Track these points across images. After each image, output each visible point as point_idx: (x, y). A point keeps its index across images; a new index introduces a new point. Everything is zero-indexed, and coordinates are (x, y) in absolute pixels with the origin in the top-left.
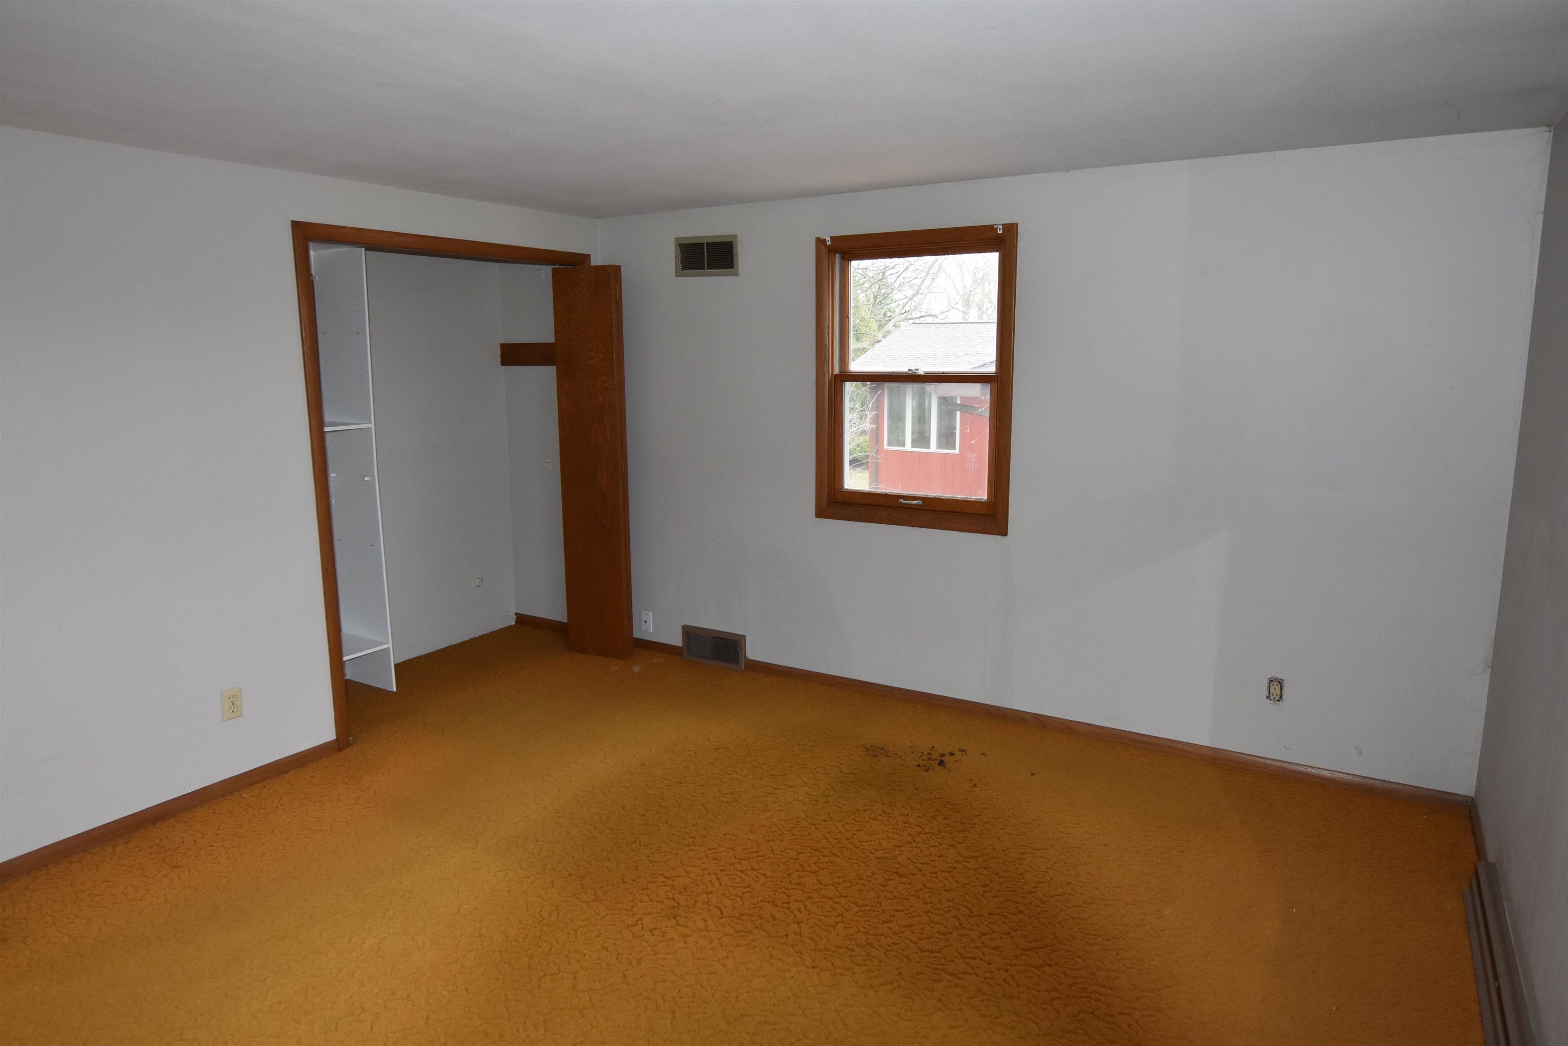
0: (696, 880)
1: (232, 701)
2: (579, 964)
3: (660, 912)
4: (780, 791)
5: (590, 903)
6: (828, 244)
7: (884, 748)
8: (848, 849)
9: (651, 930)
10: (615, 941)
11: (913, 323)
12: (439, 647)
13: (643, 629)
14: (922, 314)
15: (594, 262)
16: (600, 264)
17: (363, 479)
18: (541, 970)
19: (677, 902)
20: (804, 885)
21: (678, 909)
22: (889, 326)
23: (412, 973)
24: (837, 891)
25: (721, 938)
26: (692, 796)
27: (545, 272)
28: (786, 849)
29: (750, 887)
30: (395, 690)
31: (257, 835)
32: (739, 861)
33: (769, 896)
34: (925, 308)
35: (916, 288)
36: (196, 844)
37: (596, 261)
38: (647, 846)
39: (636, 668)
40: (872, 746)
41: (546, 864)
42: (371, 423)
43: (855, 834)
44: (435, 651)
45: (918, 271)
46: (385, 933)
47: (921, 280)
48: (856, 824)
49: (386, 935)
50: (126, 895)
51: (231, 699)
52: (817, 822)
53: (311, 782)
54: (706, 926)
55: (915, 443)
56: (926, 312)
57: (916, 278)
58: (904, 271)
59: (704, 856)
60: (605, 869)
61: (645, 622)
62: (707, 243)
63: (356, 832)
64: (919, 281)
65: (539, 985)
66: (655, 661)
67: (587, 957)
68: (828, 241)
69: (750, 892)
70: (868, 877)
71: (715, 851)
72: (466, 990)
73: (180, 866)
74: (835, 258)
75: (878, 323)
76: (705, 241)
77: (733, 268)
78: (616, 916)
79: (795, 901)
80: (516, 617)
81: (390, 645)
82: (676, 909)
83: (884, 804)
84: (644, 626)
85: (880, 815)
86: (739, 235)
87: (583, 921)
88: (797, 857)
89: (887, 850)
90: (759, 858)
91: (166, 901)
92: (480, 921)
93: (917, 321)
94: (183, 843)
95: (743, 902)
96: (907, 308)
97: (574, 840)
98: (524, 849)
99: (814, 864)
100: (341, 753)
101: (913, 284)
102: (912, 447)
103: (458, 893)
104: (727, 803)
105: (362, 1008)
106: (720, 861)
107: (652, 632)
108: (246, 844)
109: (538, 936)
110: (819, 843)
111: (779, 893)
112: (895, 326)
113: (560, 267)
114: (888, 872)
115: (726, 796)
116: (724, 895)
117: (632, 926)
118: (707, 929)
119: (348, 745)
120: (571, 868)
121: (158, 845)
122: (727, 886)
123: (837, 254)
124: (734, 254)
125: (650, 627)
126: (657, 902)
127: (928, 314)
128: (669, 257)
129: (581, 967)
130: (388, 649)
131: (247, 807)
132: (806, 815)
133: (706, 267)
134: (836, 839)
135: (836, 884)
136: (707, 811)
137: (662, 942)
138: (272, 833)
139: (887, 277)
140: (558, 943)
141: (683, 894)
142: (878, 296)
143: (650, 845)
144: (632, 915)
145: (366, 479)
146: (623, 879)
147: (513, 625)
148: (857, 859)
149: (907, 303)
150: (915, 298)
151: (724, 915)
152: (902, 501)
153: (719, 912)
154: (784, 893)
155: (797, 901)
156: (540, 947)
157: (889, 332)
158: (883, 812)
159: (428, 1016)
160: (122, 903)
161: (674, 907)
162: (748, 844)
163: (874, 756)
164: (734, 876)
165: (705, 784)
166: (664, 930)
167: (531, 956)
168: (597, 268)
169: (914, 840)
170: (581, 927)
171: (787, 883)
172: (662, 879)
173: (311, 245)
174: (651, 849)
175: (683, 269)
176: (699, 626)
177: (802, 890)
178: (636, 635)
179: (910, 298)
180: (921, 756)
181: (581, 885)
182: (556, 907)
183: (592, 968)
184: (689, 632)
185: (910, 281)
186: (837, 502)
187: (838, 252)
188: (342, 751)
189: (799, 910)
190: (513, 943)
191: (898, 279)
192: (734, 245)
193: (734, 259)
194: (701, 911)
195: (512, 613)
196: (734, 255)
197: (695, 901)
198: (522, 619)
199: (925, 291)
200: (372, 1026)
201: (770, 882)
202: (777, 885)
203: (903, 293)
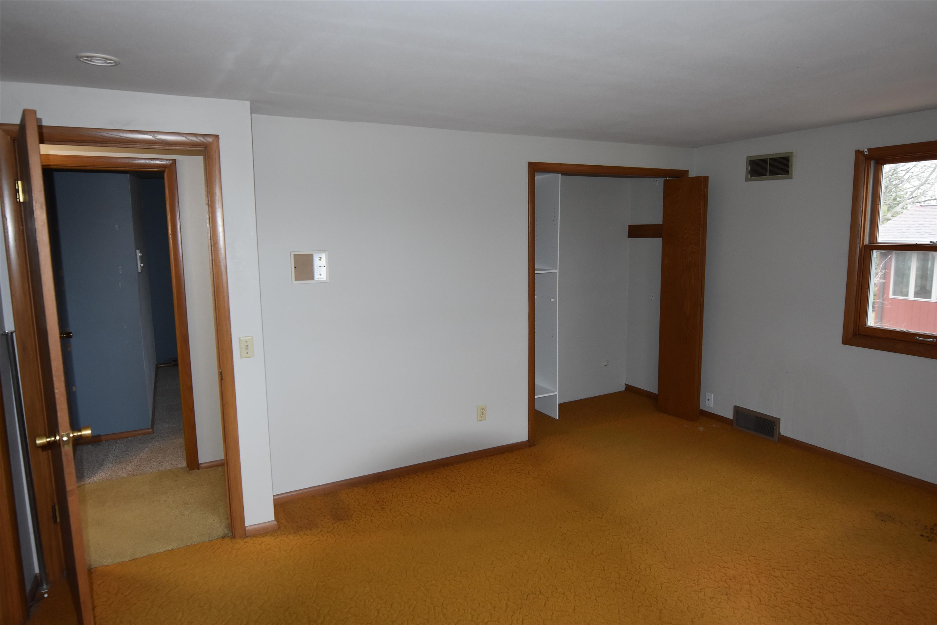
0: (742, 574)
1: (482, 411)
2: (663, 605)
3: (716, 588)
4: (804, 529)
5: (670, 570)
6: (865, 154)
7: (891, 516)
8: (860, 583)
9: (710, 598)
10: (687, 598)
11: (921, 206)
12: (582, 398)
13: (707, 404)
14: (927, 199)
15: (690, 175)
16: (694, 176)
17: (551, 300)
18: (640, 602)
19: (729, 585)
20: (823, 599)
21: (729, 590)
22: (898, 209)
23: (567, 581)
24: (850, 610)
25: (759, 617)
26: (739, 519)
27: (659, 183)
28: (809, 570)
29: (782, 589)
30: (558, 419)
31: (489, 483)
32: (773, 570)
33: (796, 599)
34: (930, 194)
35: (923, 180)
36: (462, 482)
37: (692, 174)
38: (708, 543)
39: (701, 429)
40: (880, 513)
41: (643, 538)
42: (557, 270)
43: (866, 574)
44: (579, 400)
45: (925, 168)
46: (552, 554)
47: (928, 174)
48: (866, 566)
49: (553, 555)
50: (432, 500)
51: (482, 410)
52: (834, 558)
53: (515, 461)
54: (749, 606)
55: (917, 294)
56: (931, 197)
57: (924, 172)
58: (912, 168)
59: (748, 560)
60: (680, 551)
61: (708, 400)
62: (770, 159)
63: (537, 493)
64: (927, 175)
65: (638, 610)
66: (713, 426)
67: (668, 602)
68: (866, 152)
69: (781, 593)
70: (876, 607)
71: (755, 558)
72: (596, 600)
73: (455, 491)
74: (871, 163)
75: (888, 206)
76: (768, 157)
77: (788, 174)
78: (687, 582)
79: (816, 608)
80: (625, 386)
81: (557, 393)
82: (728, 589)
83: (891, 558)
84: (707, 403)
85: (887, 565)
86: (794, 152)
87: (666, 579)
88: (818, 578)
89: (894, 592)
90: (789, 571)
91: (448, 507)
92: (604, 562)
93: (922, 204)
94: (456, 479)
95: (776, 598)
96: (914, 195)
97: (660, 528)
98: (630, 526)
99: (832, 586)
100: (530, 448)
101: (920, 177)
102: (915, 297)
103: (592, 542)
104: (764, 528)
105: (540, 592)
106: (759, 566)
107: (712, 407)
108: (484, 487)
109: (638, 580)
110: (836, 572)
111: (804, 599)
112: (903, 208)
113: (669, 179)
114: (894, 607)
115: (764, 523)
116: (762, 589)
117: (697, 591)
118: (750, 608)
119: (534, 445)
120: (659, 545)
121: (445, 478)
122: (764, 584)
123: (872, 161)
124: (790, 164)
125: (711, 403)
126: (715, 581)
127: (933, 199)
128: (742, 168)
129: (665, 607)
130: (556, 395)
131: (485, 468)
132: (825, 550)
133: (768, 175)
134: (849, 573)
135: (850, 605)
136: (750, 531)
137: (718, 608)
138: (496, 484)
139: (899, 173)
140: (650, 588)
141: (733, 581)
142: (889, 187)
143: (710, 543)
144: (698, 585)
145: (552, 300)
146: (692, 560)
147: (623, 391)
148: (867, 592)
149: (914, 191)
150: (922, 187)
151: (762, 602)
152: (918, 338)
153: (758, 600)
154: (808, 600)
155: (818, 609)
156: (639, 587)
157: (897, 213)
158: (890, 563)
159: (575, 608)
160: (430, 503)
161: (726, 588)
162: (780, 560)
163: (882, 521)
164: (770, 579)
165: (748, 512)
166: (719, 600)
167: (634, 591)
168: (693, 178)
169: (917, 590)
170: (664, 583)
171: (810, 594)
172: (718, 567)
173: (536, 174)
174: (711, 546)
175: (751, 176)
176: (746, 407)
177: (822, 602)
178: (701, 408)
179: (918, 187)
180: (924, 529)
181: (665, 557)
182: (649, 566)
183: (672, 610)
184: (738, 410)
185: (918, 175)
186: (860, 335)
187: (873, 159)
188: (530, 447)
189: (819, 615)
190: (623, 581)
191: (907, 173)
192: (790, 158)
193: (790, 168)
194: (745, 595)
195: (623, 384)
196: (790, 166)
197: (741, 588)
198: (629, 388)
199: (932, 181)
200: (545, 604)
201: (797, 590)
202: (803, 593)
203: (911, 183)
